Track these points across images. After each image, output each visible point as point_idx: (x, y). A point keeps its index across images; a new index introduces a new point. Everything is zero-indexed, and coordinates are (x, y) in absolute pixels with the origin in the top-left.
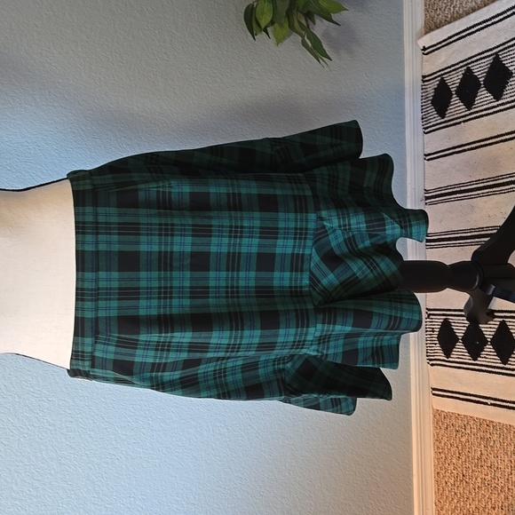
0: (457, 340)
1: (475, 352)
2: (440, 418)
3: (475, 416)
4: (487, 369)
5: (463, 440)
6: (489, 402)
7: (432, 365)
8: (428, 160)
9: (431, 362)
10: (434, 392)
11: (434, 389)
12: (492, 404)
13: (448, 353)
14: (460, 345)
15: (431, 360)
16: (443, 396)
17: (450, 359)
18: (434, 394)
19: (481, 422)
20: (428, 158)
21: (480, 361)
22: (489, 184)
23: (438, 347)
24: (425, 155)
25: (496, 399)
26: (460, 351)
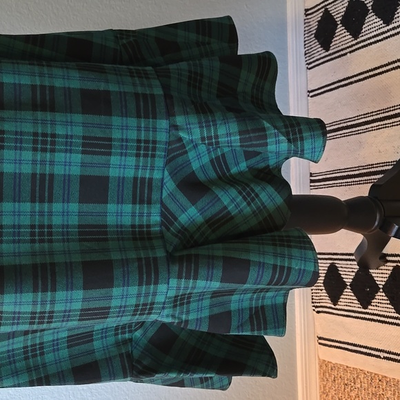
0: (344, 285)
1: (365, 300)
2: (327, 369)
3: (366, 369)
4: (379, 318)
5: (353, 394)
6: (382, 355)
7: (318, 312)
8: (312, 97)
9: (317, 309)
10: (321, 341)
11: (320, 338)
12: (385, 358)
13: (335, 300)
14: (348, 292)
15: (317, 307)
16: (331, 346)
17: (337, 307)
18: (320, 344)
19: (373, 376)
20: (311, 94)
21: (371, 309)
22: (379, 116)
23: (324, 293)
24: (309, 92)
25: (389, 353)
26: (348, 298)
